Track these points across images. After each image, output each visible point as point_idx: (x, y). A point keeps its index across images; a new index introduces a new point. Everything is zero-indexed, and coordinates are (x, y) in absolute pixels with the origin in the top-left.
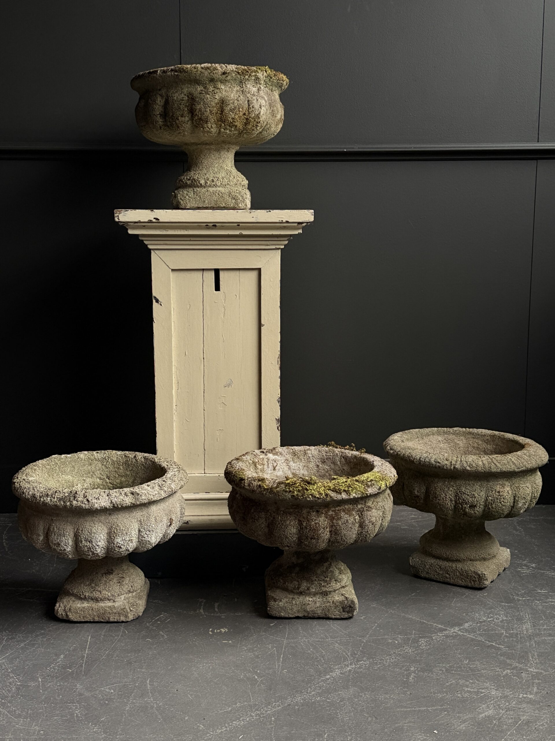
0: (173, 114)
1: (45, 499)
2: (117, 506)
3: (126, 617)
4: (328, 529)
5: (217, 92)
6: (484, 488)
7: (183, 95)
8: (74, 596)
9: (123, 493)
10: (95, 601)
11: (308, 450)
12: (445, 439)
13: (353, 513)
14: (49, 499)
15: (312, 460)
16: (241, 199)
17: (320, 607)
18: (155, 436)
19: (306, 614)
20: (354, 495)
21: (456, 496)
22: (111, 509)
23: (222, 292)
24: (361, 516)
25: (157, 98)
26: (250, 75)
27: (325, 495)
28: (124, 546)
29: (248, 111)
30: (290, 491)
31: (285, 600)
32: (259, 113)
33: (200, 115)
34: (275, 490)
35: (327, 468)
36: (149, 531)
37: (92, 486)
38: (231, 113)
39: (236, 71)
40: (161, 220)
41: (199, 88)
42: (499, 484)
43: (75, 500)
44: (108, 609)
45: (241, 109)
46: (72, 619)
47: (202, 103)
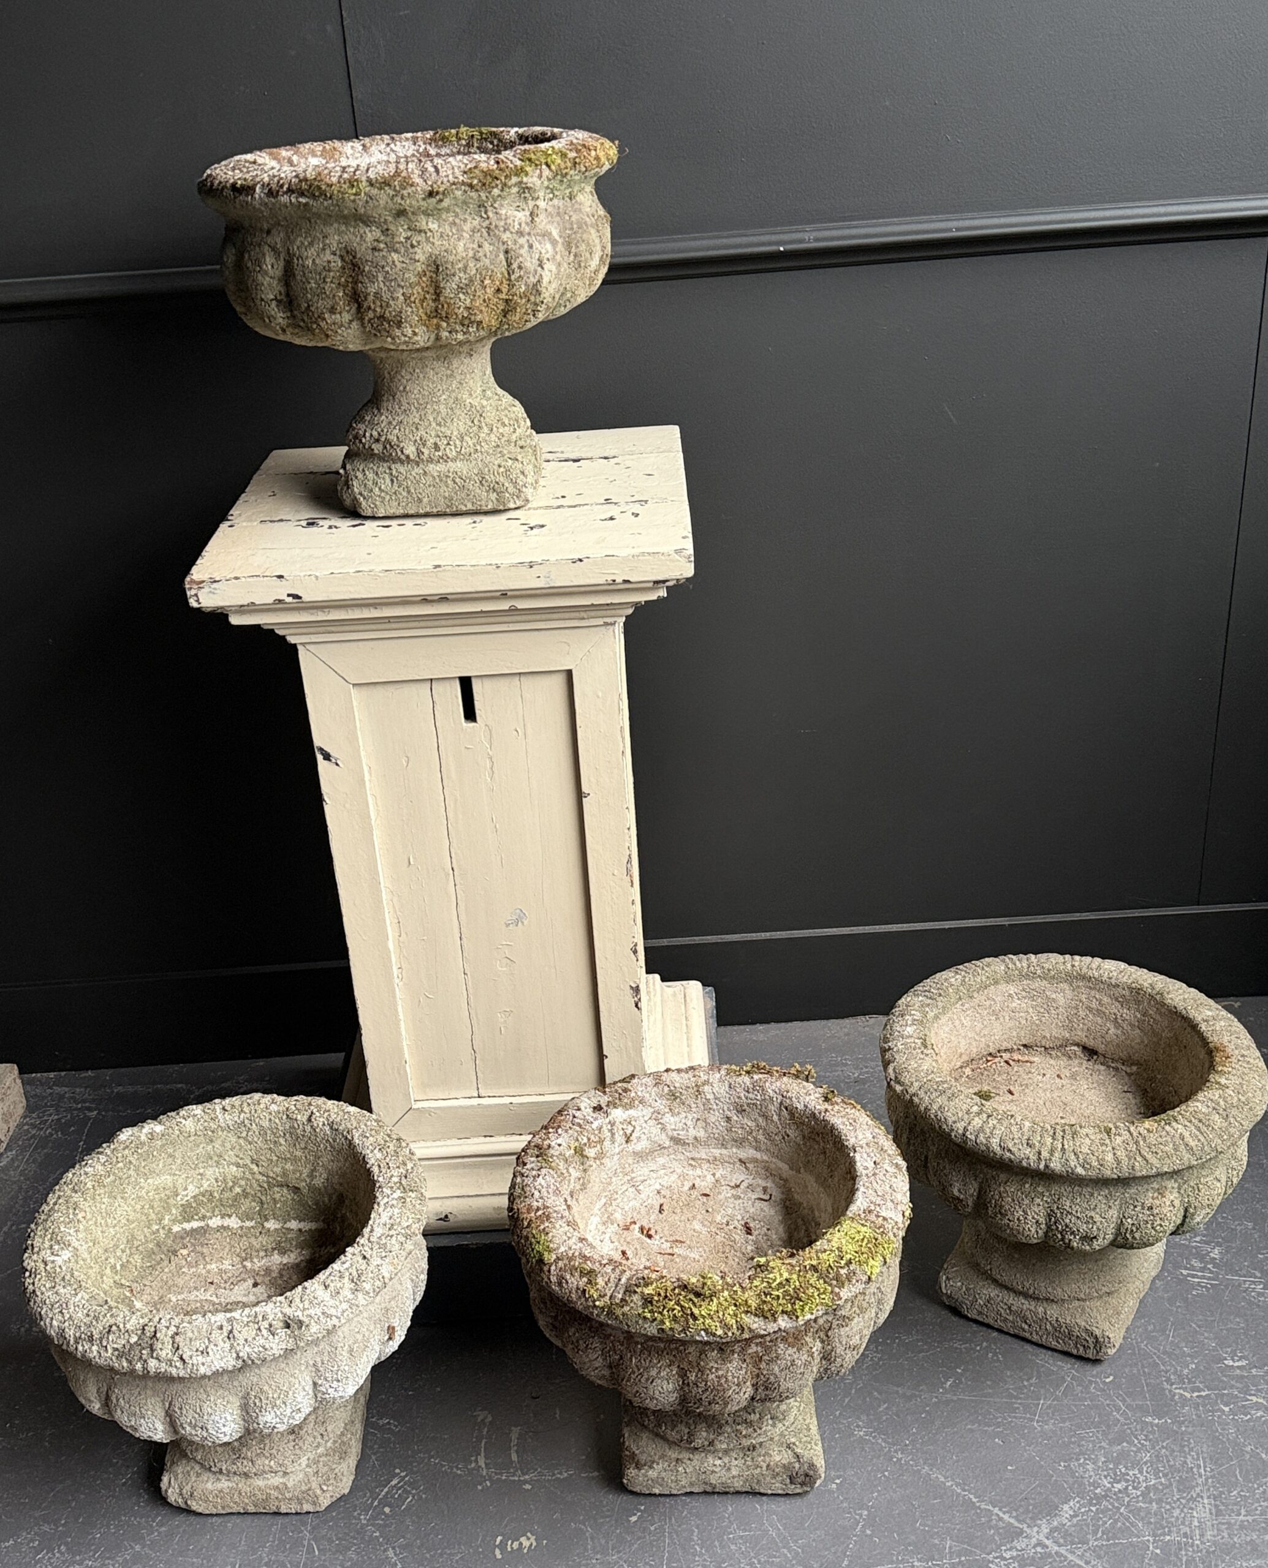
0: (309, 306)
1: (86, 1346)
2: (252, 1361)
3: (315, 1504)
4: (748, 1383)
5: (419, 243)
6: (1116, 1201)
7: (328, 256)
8: (198, 1464)
9: (265, 1327)
10: (242, 1477)
11: (704, 1083)
12: (1024, 990)
13: (807, 1339)
14: (95, 1348)
15: (715, 1107)
16: (511, 489)
17: (740, 1476)
19: (710, 1489)
20: (807, 1316)
21: (1049, 1215)
22: (240, 1369)
23: (483, 725)
25: (264, 255)
26: (505, 185)
27: (738, 1328)
28: (284, 1423)
29: (510, 280)
30: (655, 1320)
31: (662, 1464)
32: (539, 281)
33: (378, 309)
34: (619, 1312)
35: (749, 1124)
36: (339, 1381)
37: (220, 1183)
38: (461, 295)
39: (463, 183)
40: (307, 598)
41: (369, 235)
42: (1152, 1188)
43: (152, 1357)
45: (487, 281)
46: (199, 1509)
47: (380, 279)
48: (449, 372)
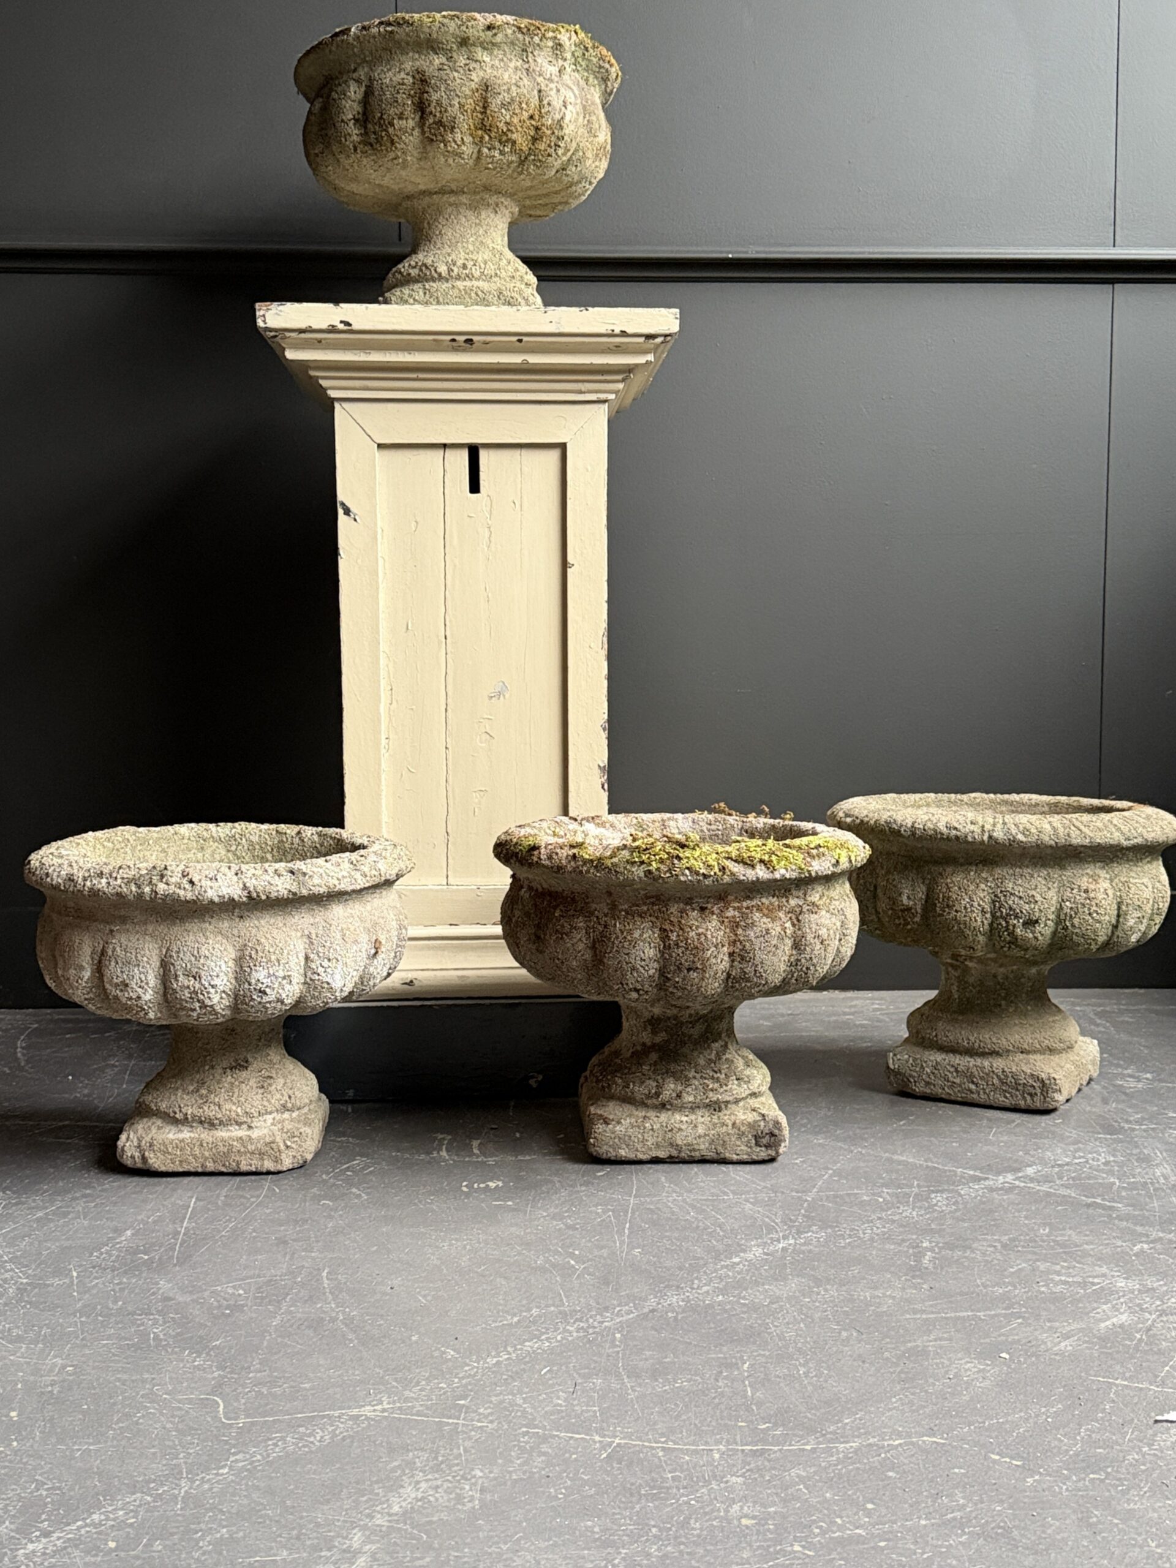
0: (382, 115)
1: (94, 882)
2: (258, 896)
3: (277, 1162)
4: (725, 949)
5: (474, 69)
6: (1054, 883)
7: (403, 75)
8: (161, 1118)
9: (271, 870)
10: (206, 1125)
11: (669, 819)
13: (780, 914)
14: (104, 881)
17: (705, 1135)
18: (342, 804)
19: (675, 1153)
20: (783, 871)
21: (994, 902)
22: (243, 903)
23: (485, 495)
24: (797, 922)
25: (349, 87)
26: (544, 35)
27: (720, 870)
28: (274, 989)
29: (540, 112)
30: (642, 863)
31: (628, 1121)
32: (562, 118)
33: (438, 114)
34: (608, 863)
36: (329, 960)
38: (503, 111)
39: (513, 25)
40: (356, 326)
41: (437, 60)
42: (1087, 874)
43: (162, 882)
44: (235, 1143)
45: (524, 105)
46: (156, 1166)
47: (443, 89)
48: (477, 221)
